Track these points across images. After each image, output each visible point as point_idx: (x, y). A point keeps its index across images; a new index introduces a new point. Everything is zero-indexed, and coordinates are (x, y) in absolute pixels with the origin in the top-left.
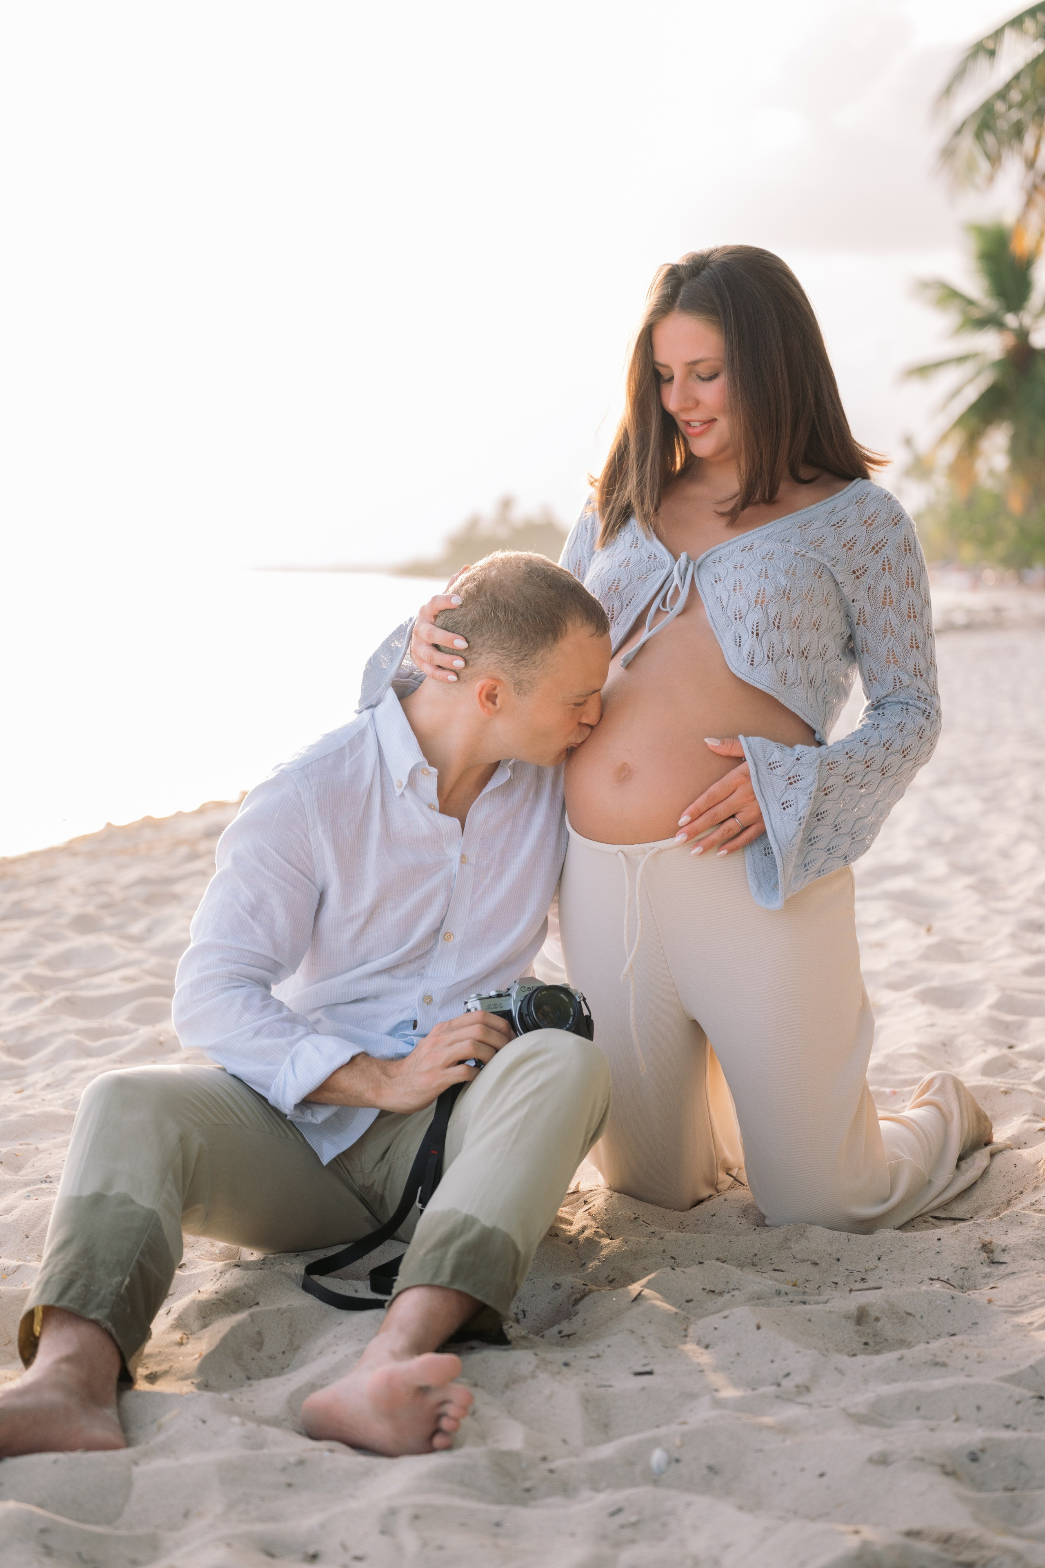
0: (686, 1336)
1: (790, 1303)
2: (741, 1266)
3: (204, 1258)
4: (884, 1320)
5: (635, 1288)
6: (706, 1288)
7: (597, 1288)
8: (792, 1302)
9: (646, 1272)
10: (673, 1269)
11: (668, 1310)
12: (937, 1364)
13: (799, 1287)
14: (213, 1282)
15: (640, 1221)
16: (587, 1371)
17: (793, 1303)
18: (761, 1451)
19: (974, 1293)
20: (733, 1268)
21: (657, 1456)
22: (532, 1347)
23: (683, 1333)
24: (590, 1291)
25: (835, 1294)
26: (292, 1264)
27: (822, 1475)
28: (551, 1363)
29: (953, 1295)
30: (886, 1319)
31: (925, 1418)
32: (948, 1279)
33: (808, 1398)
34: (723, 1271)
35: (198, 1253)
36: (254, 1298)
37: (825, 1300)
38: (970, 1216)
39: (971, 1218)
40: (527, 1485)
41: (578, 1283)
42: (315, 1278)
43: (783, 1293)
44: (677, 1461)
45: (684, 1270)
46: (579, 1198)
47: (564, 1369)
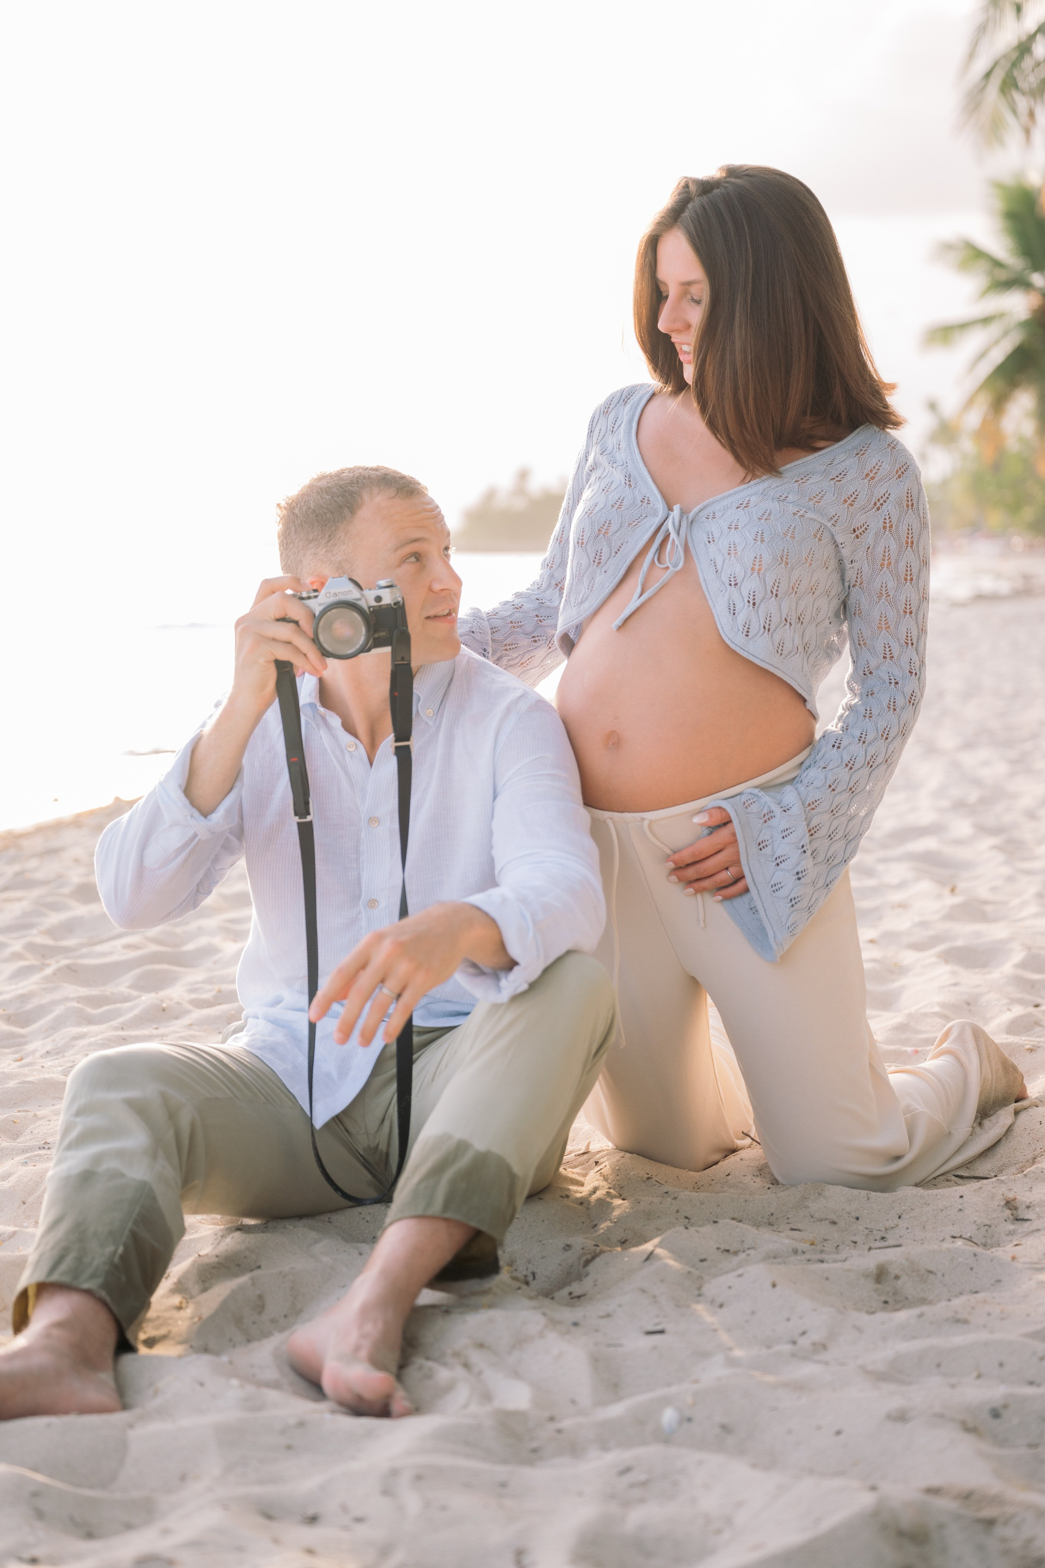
0: (699, 1296)
1: (807, 1262)
2: (757, 1225)
3: (203, 1226)
4: (904, 1278)
5: (648, 1247)
6: (721, 1247)
7: (609, 1249)
8: (808, 1260)
9: (659, 1232)
10: (687, 1228)
11: (681, 1270)
12: (958, 1321)
13: (816, 1245)
14: (213, 1247)
15: (653, 1181)
16: (597, 1330)
17: (810, 1262)
18: (775, 1409)
19: (997, 1251)
20: (749, 1227)
21: (669, 1416)
22: (541, 1307)
23: (696, 1293)
24: (602, 1252)
25: (854, 1252)
27: (838, 1433)
28: (560, 1322)
29: (974, 1251)
30: (906, 1277)
31: (946, 1375)
32: (971, 1237)
33: (824, 1356)
34: (738, 1230)
36: (256, 1262)
37: (844, 1259)
38: (994, 1174)
39: (996, 1176)
40: (534, 1444)
41: (589, 1244)
43: (800, 1252)
44: (690, 1420)
45: (697, 1228)
46: (590, 1159)
47: (574, 1328)
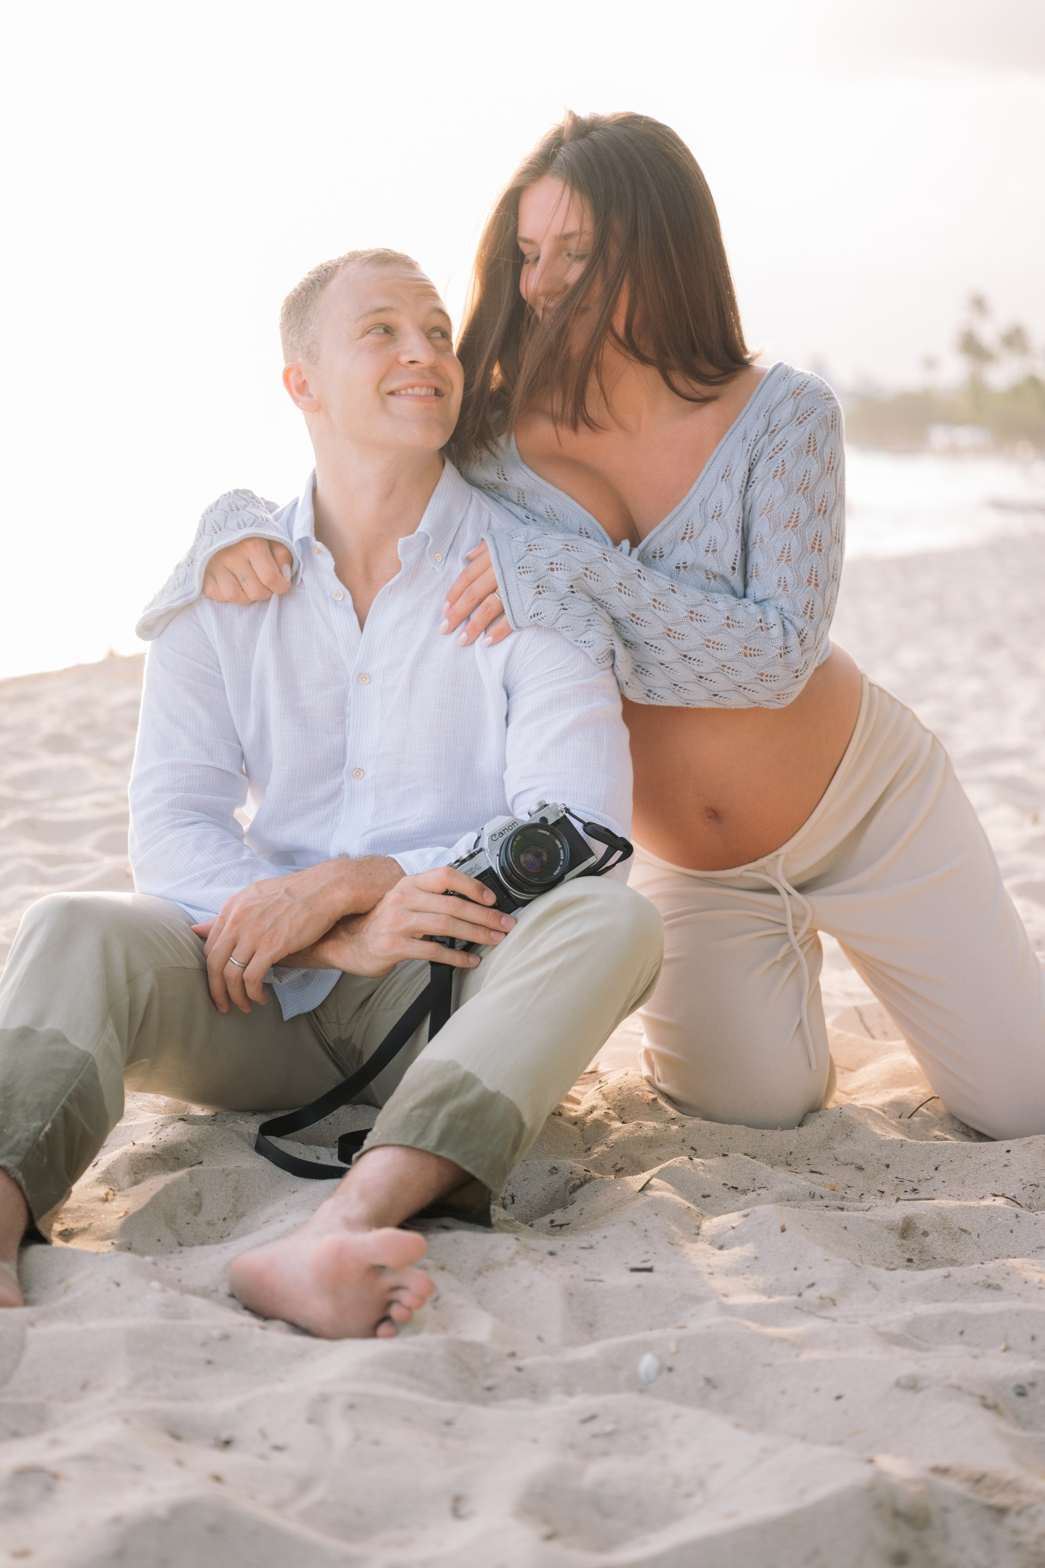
0: (698, 1234)
1: (825, 1208)
2: (773, 1164)
3: (146, 1109)
4: (933, 1235)
5: (645, 1176)
6: (728, 1183)
7: (601, 1176)
8: (826, 1206)
9: (659, 1161)
10: (691, 1159)
11: (680, 1204)
12: (989, 1286)
13: (837, 1191)
14: (152, 1136)
16: (576, 1263)
17: (828, 1209)
18: (770, 1365)
20: (763, 1165)
21: (647, 1363)
22: (514, 1232)
23: (695, 1231)
24: (591, 1179)
25: (879, 1202)
26: (247, 1123)
27: (839, 1398)
28: (534, 1250)
29: (1017, 1213)
30: (936, 1235)
31: (968, 1344)
32: (1015, 1197)
33: (833, 1312)
34: (750, 1166)
35: (140, 1104)
36: (197, 1156)
37: (867, 1208)
40: (489, 1382)
41: (580, 1168)
42: (272, 1139)
43: (817, 1196)
44: (670, 1369)
45: (703, 1160)
47: (550, 1258)
